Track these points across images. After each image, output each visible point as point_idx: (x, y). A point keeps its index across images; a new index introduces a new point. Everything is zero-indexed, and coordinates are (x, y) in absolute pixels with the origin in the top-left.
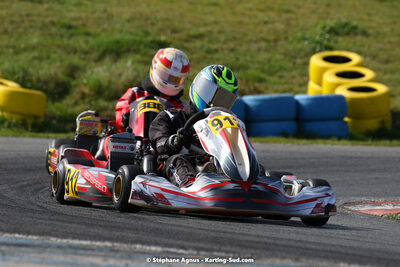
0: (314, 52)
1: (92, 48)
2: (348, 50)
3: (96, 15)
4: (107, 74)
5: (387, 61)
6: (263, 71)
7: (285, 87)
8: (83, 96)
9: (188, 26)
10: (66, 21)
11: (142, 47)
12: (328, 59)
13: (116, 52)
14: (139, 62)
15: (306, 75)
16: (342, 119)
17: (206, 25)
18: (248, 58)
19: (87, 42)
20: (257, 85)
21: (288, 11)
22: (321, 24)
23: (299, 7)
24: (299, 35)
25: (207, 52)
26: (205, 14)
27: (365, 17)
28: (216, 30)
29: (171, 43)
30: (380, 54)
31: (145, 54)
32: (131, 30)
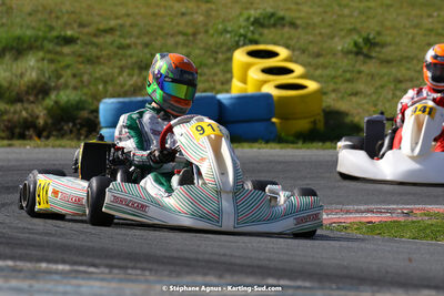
0: (237, 46)
2: (275, 44)
4: (8, 74)
5: (318, 55)
7: (206, 85)
9: (97, 19)
11: (46, 42)
12: (252, 54)
13: (18, 49)
14: (43, 59)
15: (229, 71)
16: (270, 119)
17: (117, 18)
21: (207, 2)
22: (246, 14)
24: (220, 26)
25: (119, 48)
26: (116, 5)
27: (293, 7)
28: (128, 24)
29: (78, 38)
30: (311, 47)
31: (49, 52)
32: (34, 24)
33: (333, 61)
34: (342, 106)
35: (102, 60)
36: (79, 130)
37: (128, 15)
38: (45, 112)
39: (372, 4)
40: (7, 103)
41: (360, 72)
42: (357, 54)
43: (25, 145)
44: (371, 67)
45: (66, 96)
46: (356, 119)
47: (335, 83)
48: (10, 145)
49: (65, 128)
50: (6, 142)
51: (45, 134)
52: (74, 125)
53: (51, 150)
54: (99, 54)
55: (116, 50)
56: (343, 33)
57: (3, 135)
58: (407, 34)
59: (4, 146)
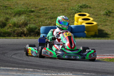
0: (76, 13)
1: (12, 12)
2: (86, 12)
3: (13, 3)
4: (17, 20)
5: (97, 15)
8: (10, 26)
9: (40, 6)
10: (5, 5)
11: (27, 12)
12: (80, 15)
13: (19, 14)
14: (26, 16)
15: (74, 19)
16: (84, 32)
17: (45, 6)
18: (57, 15)
19: (11, 11)
21: (68, 2)
22: (78, 5)
24: (71, 8)
25: (45, 13)
26: (45, 2)
27: (90, 3)
28: (48, 7)
29: (35, 11)
30: (95, 13)
31: (28, 14)
32: (24, 7)
33: (100, 17)
34: (103, 28)
35: (41, 17)
37: (48, 5)
38: (27, 30)
39: (111, 2)
40: (17, 28)
41: (107, 20)
42: (107, 15)
43: (21, 39)
44: (110, 18)
45: (32, 26)
46: (106, 32)
47: (101, 23)
48: (17, 38)
49: (32, 34)
50: (16, 38)
51: (26, 35)
52: (34, 33)
53: (28, 40)
54: (41, 15)
56: (103, 10)
57: (16, 36)
59: (16, 39)
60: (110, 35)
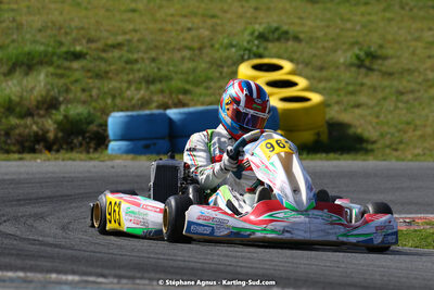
0: (242, 60)
2: (280, 57)
3: (4, 25)
4: (18, 88)
5: (321, 69)
6: (187, 82)
7: (213, 98)
9: (105, 34)
11: (55, 58)
12: (257, 67)
13: (27, 64)
14: (52, 74)
17: (125, 33)
18: (171, 68)
20: (181, 97)
21: (213, 17)
22: (250, 29)
23: (225, 12)
24: (226, 41)
25: (127, 62)
27: (296, 21)
28: (136, 38)
29: (87, 54)
30: (314, 60)
31: (58, 67)
32: (43, 40)
33: (336, 73)
34: (345, 118)
35: (110, 75)
36: (88, 143)
37: (135, 31)
38: (56, 126)
39: (374, 18)
40: (18, 118)
41: (362, 85)
42: (359, 67)
43: (36, 159)
44: (373, 79)
45: (76, 110)
46: (359, 131)
47: (339, 96)
48: (21, 159)
49: (75, 141)
50: (16, 156)
51: (55, 147)
52: (84, 138)
53: (61, 163)
54: (108, 69)
55: (123, 65)
56: (345, 47)
57: (14, 149)
58: (408, 47)
59: (15, 160)
60: (374, 142)
